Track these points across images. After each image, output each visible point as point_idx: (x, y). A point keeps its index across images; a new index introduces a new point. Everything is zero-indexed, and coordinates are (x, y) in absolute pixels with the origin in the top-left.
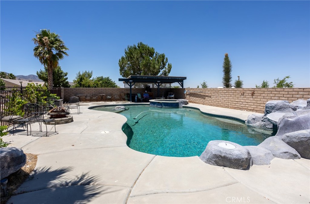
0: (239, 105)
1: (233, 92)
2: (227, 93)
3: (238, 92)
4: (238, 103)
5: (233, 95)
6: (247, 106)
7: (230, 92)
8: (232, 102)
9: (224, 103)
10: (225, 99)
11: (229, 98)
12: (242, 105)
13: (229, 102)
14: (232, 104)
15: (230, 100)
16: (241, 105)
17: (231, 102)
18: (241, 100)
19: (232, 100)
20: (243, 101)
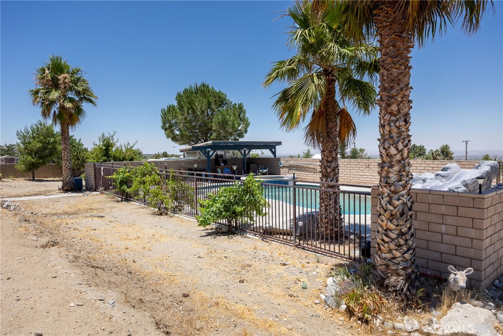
0: (364, 179)
1: (355, 164)
2: (348, 166)
3: (363, 164)
4: (363, 176)
5: (356, 167)
6: (374, 180)
7: (352, 163)
8: (355, 176)
9: (345, 178)
10: (346, 173)
11: (351, 171)
12: (368, 179)
13: (351, 176)
14: (355, 178)
15: (352, 173)
16: (366, 179)
17: (353, 176)
18: (366, 174)
19: (355, 174)
20: (368, 174)
